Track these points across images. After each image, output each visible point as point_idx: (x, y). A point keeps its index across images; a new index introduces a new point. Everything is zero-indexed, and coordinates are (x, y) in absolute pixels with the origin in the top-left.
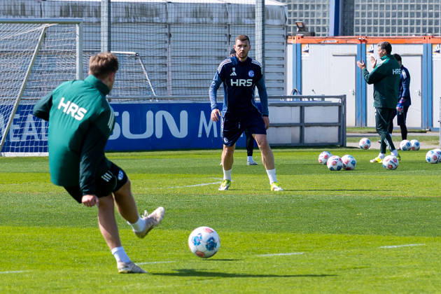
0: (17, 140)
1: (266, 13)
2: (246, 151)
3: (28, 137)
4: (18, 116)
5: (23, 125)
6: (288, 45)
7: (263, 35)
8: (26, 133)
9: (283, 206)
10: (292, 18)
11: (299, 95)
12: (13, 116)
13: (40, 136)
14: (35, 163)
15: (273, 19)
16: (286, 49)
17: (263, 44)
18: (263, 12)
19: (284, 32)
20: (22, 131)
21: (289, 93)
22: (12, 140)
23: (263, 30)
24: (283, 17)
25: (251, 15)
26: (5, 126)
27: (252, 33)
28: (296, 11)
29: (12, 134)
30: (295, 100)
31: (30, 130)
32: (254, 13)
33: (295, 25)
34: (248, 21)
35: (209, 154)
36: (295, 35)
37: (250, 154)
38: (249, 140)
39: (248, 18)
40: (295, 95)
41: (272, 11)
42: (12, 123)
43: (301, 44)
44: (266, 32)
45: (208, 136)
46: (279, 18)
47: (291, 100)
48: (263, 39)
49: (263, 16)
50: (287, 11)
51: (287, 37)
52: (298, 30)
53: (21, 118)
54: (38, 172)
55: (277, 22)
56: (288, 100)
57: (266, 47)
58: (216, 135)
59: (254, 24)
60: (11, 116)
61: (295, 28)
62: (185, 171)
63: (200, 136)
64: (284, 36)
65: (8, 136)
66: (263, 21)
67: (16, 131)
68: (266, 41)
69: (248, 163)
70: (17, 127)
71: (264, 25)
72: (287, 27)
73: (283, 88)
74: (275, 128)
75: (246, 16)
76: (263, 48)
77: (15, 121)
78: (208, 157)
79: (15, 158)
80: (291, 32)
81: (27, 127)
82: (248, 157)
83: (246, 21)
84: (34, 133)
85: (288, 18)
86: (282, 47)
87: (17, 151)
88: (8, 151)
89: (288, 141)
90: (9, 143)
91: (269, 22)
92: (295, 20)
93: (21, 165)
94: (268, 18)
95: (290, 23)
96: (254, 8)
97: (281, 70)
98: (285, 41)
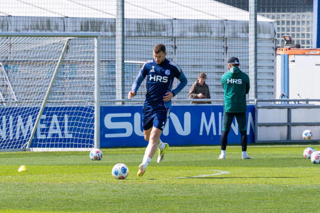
0: (44, 137)
1: (258, 28)
2: (241, 147)
3: (54, 135)
4: (44, 117)
5: (49, 125)
6: (277, 56)
7: (256, 47)
8: (51, 132)
9: (273, 194)
10: (280, 32)
11: (286, 99)
12: (40, 116)
13: (63, 134)
14: (60, 157)
15: (264, 33)
16: (275, 59)
17: (256, 55)
18: (256, 27)
19: (273, 45)
20: (48, 130)
21: (278, 97)
22: (40, 137)
23: (256, 43)
24: (272, 32)
25: (245, 30)
26: (33, 125)
27: (247, 45)
28: (283, 26)
29: (39, 132)
30: (283, 103)
31: (56, 128)
32: (248, 28)
33: (283, 39)
34: (243, 35)
35: (209, 149)
36: (283, 47)
37: (244, 149)
38: (243, 137)
39: (243, 32)
40: (283, 99)
41: (263, 26)
42: (39, 123)
43: (288, 55)
44: (258, 44)
45: (208, 134)
46: (269, 32)
47: (280, 103)
48: (256, 51)
49: (256, 31)
50: (276, 26)
51: (276, 49)
52: (285, 43)
53: (47, 119)
54: (61, 165)
55: (267, 36)
56: (277, 103)
57: (258, 58)
58: (215, 133)
59: (248, 38)
60: (38, 116)
61: (283, 41)
62: (188, 164)
63: (201, 134)
64: (273, 48)
65: (35, 134)
66: (256, 35)
67: (43, 130)
68: (258, 52)
69: (243, 157)
70: (44, 126)
71: (256, 38)
72: (276, 40)
73: (273, 93)
74: (265, 127)
75: (241, 31)
76: (256, 58)
77: (42, 121)
78: (208, 151)
79: (42, 153)
80: (280, 45)
81: (52, 127)
82: (243, 152)
83: (241, 34)
84: (58, 131)
85: (277, 33)
86: (272, 58)
87: (44, 146)
88: (35, 147)
89: (277, 138)
90: (37, 140)
91: (261, 36)
92: (283, 34)
93: (47, 159)
94: (260, 33)
95: (279, 37)
96: (248, 24)
97: (271, 77)
98: (274, 52)
